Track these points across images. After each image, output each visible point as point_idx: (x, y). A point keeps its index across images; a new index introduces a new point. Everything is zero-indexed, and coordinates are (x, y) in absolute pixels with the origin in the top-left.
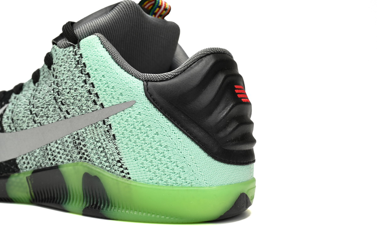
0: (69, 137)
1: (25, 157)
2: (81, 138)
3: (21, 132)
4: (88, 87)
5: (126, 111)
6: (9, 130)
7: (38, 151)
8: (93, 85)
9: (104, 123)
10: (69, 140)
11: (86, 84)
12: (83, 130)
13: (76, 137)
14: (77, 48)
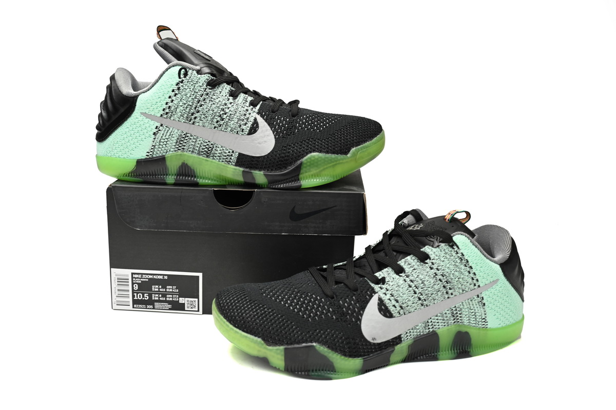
0: (448, 310)
1: (408, 332)
2: (458, 309)
3: (409, 314)
4: (472, 275)
5: (494, 287)
6: (398, 315)
7: (420, 325)
8: (475, 274)
9: (478, 296)
10: (448, 312)
11: (470, 273)
12: (461, 304)
13: (454, 309)
14: (456, 249)
